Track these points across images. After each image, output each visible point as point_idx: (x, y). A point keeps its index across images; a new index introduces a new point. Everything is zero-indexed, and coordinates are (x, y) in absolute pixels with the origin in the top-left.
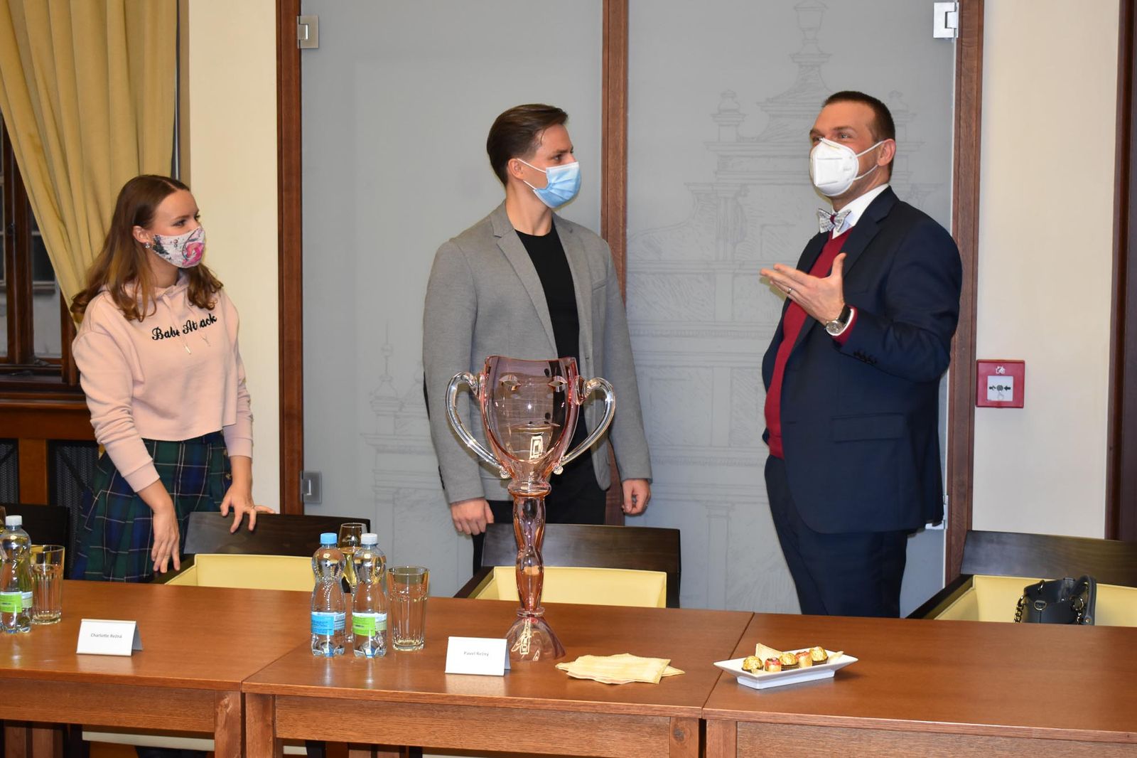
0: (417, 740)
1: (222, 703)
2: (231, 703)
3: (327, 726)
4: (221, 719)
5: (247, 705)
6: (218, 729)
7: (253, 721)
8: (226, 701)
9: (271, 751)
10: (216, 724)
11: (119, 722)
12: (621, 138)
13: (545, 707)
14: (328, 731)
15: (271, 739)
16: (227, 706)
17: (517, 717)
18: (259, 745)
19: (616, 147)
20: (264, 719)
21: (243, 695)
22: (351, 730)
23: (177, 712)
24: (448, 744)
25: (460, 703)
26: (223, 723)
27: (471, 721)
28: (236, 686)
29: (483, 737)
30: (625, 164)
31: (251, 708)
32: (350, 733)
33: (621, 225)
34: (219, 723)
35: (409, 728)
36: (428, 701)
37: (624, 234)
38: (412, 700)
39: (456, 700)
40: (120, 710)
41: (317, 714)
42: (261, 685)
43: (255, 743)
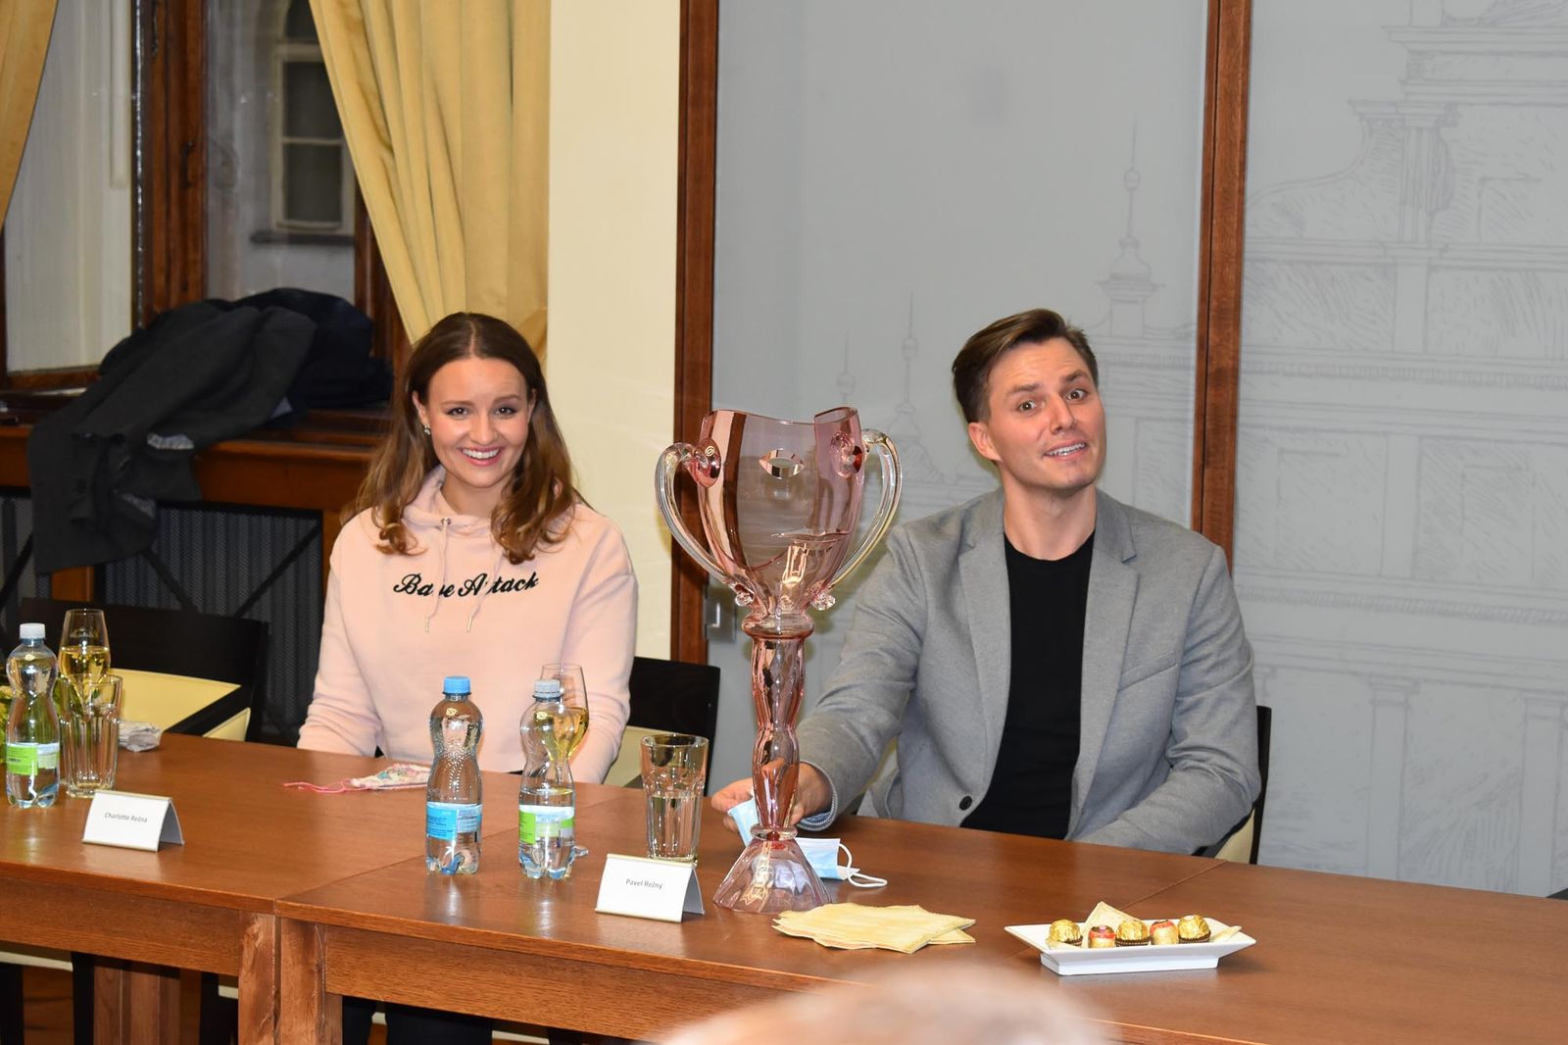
0: (523, 1012)
1: (249, 930)
2: (263, 928)
3: (396, 981)
4: (248, 957)
5: (283, 936)
6: (244, 972)
7: (291, 962)
8: (255, 928)
9: (315, 1012)
10: (240, 965)
11: (114, 951)
13: (700, 973)
14: (396, 987)
15: (315, 994)
16: (256, 937)
17: (667, 988)
18: (298, 1003)
20: (306, 962)
21: (279, 919)
22: (429, 989)
23: (192, 941)
24: (565, 1022)
25: (580, 957)
26: (250, 962)
27: (600, 988)
28: (266, 907)
29: (616, 1015)
30: (1246, 65)
31: (287, 943)
32: (427, 993)
33: (1237, 174)
34: (245, 963)
35: (512, 991)
36: (533, 950)
37: (1242, 191)
38: (511, 946)
39: (575, 952)
40: (115, 932)
41: (383, 959)
42: (301, 907)
43: (293, 998)
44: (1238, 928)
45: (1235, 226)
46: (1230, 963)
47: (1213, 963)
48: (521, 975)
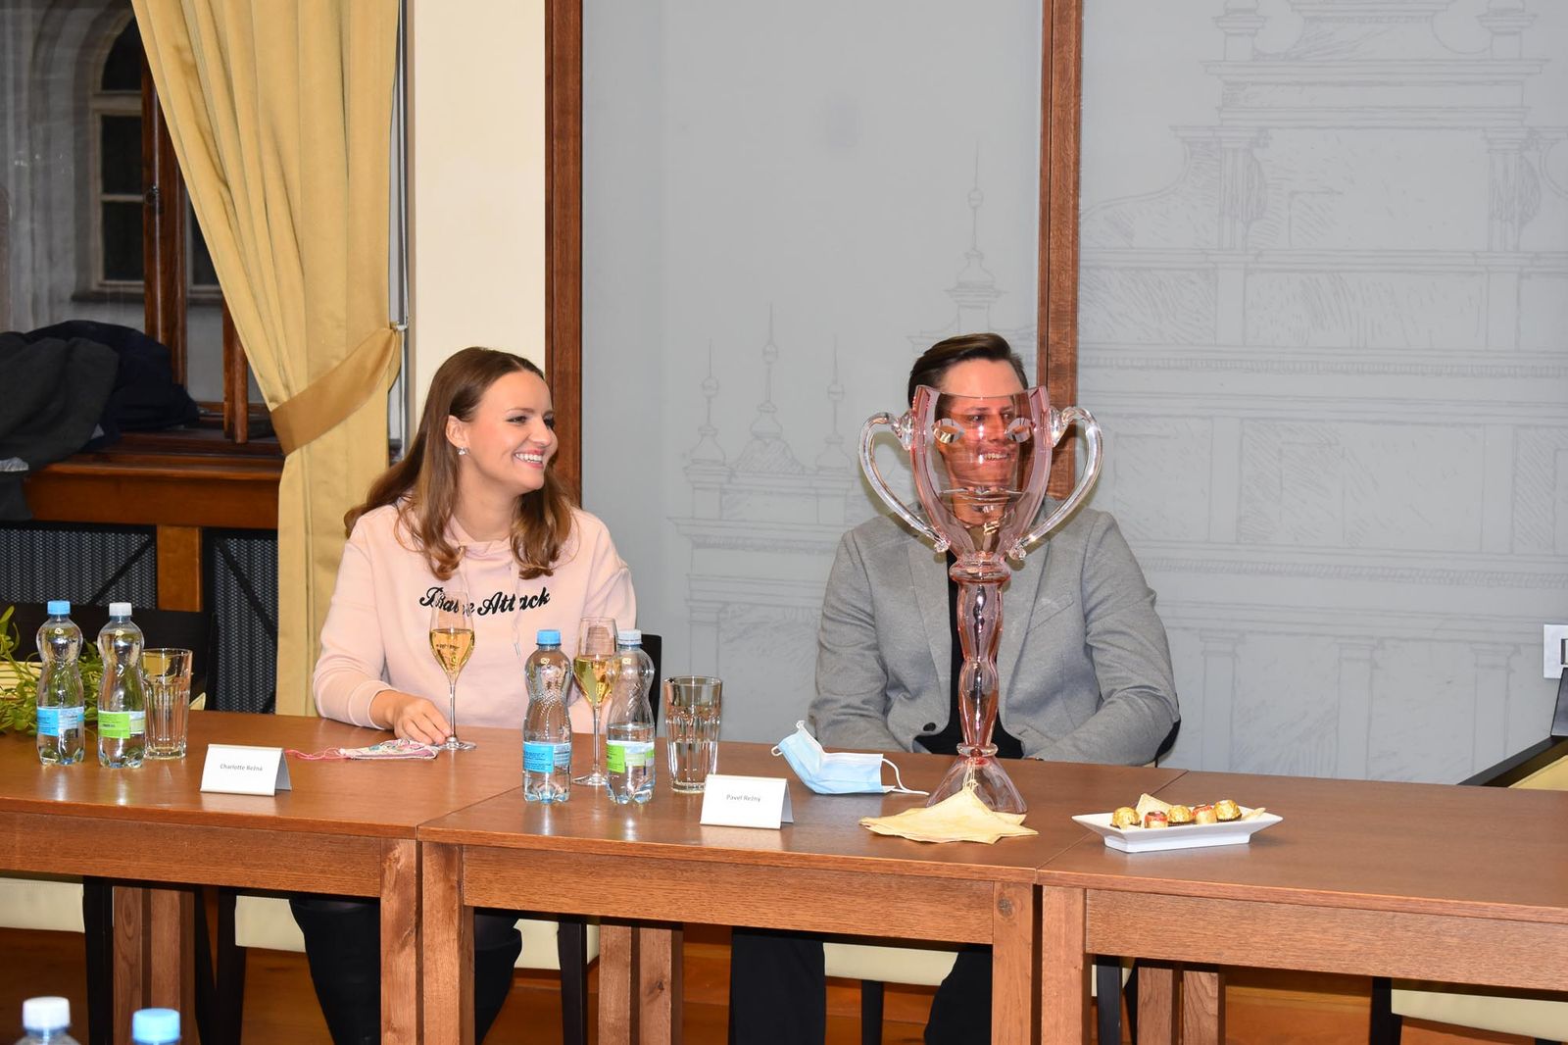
0: (653, 910)
1: (391, 855)
2: (404, 853)
3: (532, 890)
4: (390, 878)
5: (424, 858)
6: (385, 892)
7: (432, 881)
8: (397, 853)
9: (456, 922)
10: (382, 885)
11: (254, 882)
12: (1073, 54)
13: (823, 865)
14: (533, 897)
15: (456, 907)
16: (397, 860)
17: (789, 881)
18: (440, 915)
19: (1064, 71)
20: (447, 879)
21: (419, 845)
22: (564, 896)
23: (331, 869)
24: (694, 917)
25: (710, 858)
26: (392, 883)
27: (726, 885)
28: (408, 832)
29: (742, 907)
31: (429, 864)
32: (562, 900)
33: (1071, 192)
34: (387, 883)
35: (642, 893)
36: (667, 855)
37: (1076, 207)
38: (646, 853)
39: (705, 854)
40: (255, 865)
41: (519, 873)
42: (443, 831)
43: (435, 912)
44: (1264, 809)
45: (1071, 238)
46: (1259, 839)
47: (1246, 839)
48: (651, 878)
